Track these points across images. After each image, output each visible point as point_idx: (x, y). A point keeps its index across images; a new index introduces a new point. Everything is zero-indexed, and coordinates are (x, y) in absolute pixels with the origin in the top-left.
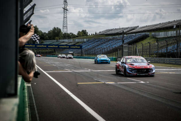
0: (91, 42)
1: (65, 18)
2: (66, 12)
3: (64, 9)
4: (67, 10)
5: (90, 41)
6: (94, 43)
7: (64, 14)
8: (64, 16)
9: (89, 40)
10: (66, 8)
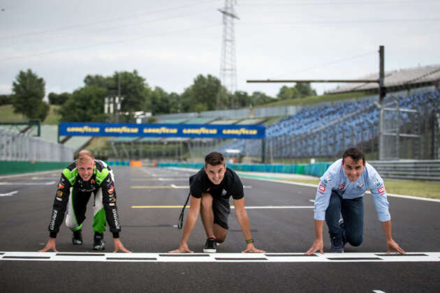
0: (308, 117)
1: (228, 43)
2: (232, 24)
3: (224, 13)
4: (233, 16)
5: (307, 114)
6: (318, 120)
7: (225, 31)
8: (224, 36)
9: (303, 112)
10: (229, 11)
